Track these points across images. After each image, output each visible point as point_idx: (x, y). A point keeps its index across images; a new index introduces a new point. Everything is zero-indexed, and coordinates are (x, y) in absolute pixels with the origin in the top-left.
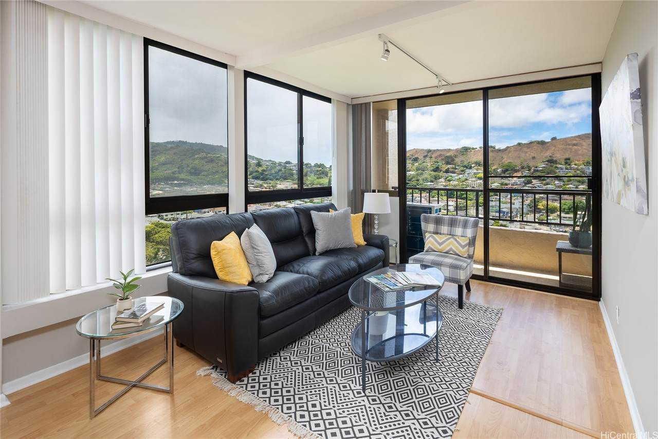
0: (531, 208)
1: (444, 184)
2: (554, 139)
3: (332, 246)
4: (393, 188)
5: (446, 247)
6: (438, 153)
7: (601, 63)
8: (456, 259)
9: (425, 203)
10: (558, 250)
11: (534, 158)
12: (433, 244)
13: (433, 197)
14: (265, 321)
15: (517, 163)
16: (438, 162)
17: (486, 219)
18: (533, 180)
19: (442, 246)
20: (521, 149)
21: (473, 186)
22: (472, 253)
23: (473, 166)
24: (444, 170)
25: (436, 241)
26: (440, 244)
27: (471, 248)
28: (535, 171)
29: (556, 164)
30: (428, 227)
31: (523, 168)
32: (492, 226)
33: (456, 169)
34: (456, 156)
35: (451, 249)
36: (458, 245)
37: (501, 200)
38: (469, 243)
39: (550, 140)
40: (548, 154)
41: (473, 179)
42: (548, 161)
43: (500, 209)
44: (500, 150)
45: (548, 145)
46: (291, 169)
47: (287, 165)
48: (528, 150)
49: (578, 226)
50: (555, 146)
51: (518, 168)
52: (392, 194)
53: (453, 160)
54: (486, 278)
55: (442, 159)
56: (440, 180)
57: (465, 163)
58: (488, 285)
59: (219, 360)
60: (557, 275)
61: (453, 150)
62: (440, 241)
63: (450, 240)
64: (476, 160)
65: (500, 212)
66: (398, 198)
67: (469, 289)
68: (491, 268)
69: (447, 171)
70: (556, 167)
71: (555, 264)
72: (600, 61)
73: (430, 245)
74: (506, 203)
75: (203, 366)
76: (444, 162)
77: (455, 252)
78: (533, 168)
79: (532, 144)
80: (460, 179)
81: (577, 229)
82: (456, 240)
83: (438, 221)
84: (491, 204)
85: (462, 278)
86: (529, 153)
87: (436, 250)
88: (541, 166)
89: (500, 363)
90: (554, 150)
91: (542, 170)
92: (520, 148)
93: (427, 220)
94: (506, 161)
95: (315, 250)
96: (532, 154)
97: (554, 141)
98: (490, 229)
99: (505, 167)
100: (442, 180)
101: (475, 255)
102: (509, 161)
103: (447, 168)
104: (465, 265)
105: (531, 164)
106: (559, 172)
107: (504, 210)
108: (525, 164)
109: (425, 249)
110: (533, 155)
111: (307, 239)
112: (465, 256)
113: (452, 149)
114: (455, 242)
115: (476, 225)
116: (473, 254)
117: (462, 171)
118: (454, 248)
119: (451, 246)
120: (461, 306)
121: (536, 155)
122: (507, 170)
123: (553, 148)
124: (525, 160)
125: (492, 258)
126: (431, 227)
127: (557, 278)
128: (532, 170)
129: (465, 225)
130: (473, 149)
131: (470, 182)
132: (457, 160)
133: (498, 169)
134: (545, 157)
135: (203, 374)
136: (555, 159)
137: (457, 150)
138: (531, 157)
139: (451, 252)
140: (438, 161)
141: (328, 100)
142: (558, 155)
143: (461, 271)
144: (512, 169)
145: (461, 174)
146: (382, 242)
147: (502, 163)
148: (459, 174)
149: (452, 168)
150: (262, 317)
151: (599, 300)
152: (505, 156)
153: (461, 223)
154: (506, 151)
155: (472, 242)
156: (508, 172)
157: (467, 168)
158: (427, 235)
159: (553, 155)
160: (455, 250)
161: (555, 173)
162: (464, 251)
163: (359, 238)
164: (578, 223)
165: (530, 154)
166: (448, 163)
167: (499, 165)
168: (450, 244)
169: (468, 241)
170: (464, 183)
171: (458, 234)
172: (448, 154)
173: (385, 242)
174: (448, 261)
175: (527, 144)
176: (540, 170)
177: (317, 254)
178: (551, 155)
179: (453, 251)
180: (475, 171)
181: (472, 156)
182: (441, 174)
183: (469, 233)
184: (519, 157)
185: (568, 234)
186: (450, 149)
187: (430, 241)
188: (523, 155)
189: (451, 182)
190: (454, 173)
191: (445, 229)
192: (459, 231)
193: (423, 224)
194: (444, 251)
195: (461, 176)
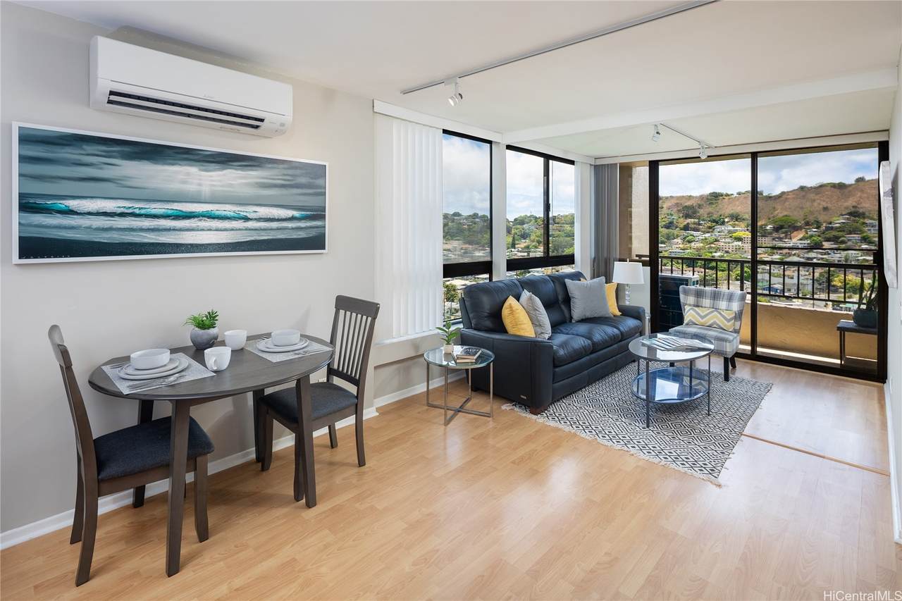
0: (820, 284)
1: (681, 246)
2: (860, 180)
3: (589, 315)
4: (637, 256)
5: (709, 320)
6: (674, 201)
7: (888, 130)
8: (721, 332)
9: (676, 274)
10: (839, 329)
11: (825, 209)
12: (694, 317)
13: (665, 265)
14: (557, 370)
15: (798, 217)
16: (672, 215)
17: (754, 294)
18: (824, 243)
19: (704, 320)
20: (804, 196)
21: (727, 249)
22: (737, 328)
23: (726, 220)
24: (682, 226)
25: (698, 314)
26: (702, 317)
27: (736, 323)
28: (828, 229)
29: (864, 218)
30: (687, 300)
31: (807, 224)
32: (762, 302)
33: (699, 224)
34: (700, 206)
35: (715, 323)
36: (724, 320)
37: (772, 271)
38: (735, 317)
39: (853, 182)
40: (850, 202)
41: (727, 240)
42: (850, 214)
43: (770, 285)
44: (770, 197)
45: (850, 188)
46: (460, 223)
47: (456, 218)
48: (817, 197)
49: (864, 304)
50: (862, 191)
51: (799, 224)
52: (644, 264)
53: (695, 212)
54: (754, 356)
55: (679, 211)
56: (675, 240)
57: (715, 217)
58: (754, 364)
59: (522, 397)
60: (837, 358)
61: (696, 197)
62: (703, 314)
63: (713, 314)
64: (732, 211)
65: (770, 289)
66: (649, 268)
67: (734, 366)
68: (759, 349)
69: (686, 228)
70: (864, 223)
71: (836, 346)
72: (887, 128)
73: (690, 318)
74: (778, 276)
75: (504, 404)
76: (681, 215)
77: (719, 326)
78: (824, 225)
79: (823, 188)
80: (706, 239)
81: (864, 307)
82: (720, 314)
83: (699, 294)
84: (759, 276)
85: (728, 350)
86: (819, 201)
87: (697, 323)
88: (838, 221)
89: (769, 421)
90: (860, 197)
91: (840, 227)
92: (804, 193)
93: (686, 293)
94: (780, 213)
95: (571, 318)
96: (822, 203)
97: (859, 183)
98: (758, 307)
99: (777, 223)
100: (679, 240)
101: (741, 330)
102: (785, 213)
103: (686, 223)
104: (731, 338)
105: (821, 219)
106: (869, 230)
107: (776, 286)
108: (811, 219)
109: (685, 322)
110: (825, 205)
111: (563, 307)
112: (731, 330)
113: (694, 195)
114: (718, 315)
115: (743, 298)
116: (740, 329)
117: (710, 228)
118: (718, 322)
119: (715, 320)
120: (727, 378)
121: (829, 205)
122: (781, 227)
123: (859, 194)
124: (812, 213)
125: (760, 338)
126: (691, 300)
127: (838, 361)
128: (823, 228)
129: (730, 298)
130: (727, 195)
131: (722, 244)
132: (701, 211)
133: (766, 225)
134: (845, 208)
135: (508, 409)
136: (861, 211)
137: (702, 197)
138: (821, 206)
139: (715, 326)
140: (672, 213)
141: (572, 162)
142: (867, 205)
143: (728, 344)
144: (789, 226)
145: (708, 232)
146: (639, 313)
147: (774, 217)
148: (704, 232)
149: (694, 223)
150: (555, 366)
151: (884, 382)
152: (779, 207)
153: (726, 297)
154: (781, 199)
155: (739, 316)
156: (783, 230)
157: (717, 223)
158: (687, 308)
159: (858, 204)
160: (720, 324)
161: (862, 232)
162: (729, 325)
163: (613, 309)
164: (864, 301)
165: (820, 203)
166: (687, 216)
167: (769, 219)
168: (714, 318)
169: (734, 315)
170: (713, 246)
171: (722, 308)
172: (688, 203)
173: (642, 314)
174: (712, 333)
175: (815, 188)
176: (837, 228)
177: (573, 321)
178: (854, 204)
179: (718, 325)
180: (731, 228)
181: (726, 206)
182: (676, 232)
183: (735, 306)
184: (802, 208)
185: (852, 313)
186: (690, 196)
187: (689, 314)
188: (808, 204)
189: (693, 244)
190: (697, 230)
191: (707, 302)
192: (723, 304)
193: (682, 296)
194: (707, 325)
195: (707, 235)
